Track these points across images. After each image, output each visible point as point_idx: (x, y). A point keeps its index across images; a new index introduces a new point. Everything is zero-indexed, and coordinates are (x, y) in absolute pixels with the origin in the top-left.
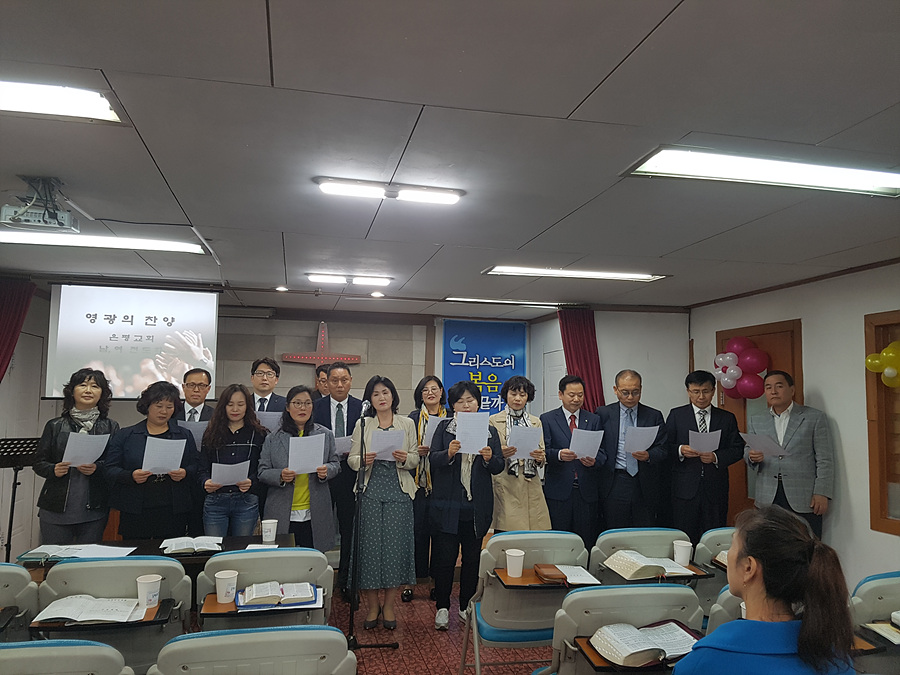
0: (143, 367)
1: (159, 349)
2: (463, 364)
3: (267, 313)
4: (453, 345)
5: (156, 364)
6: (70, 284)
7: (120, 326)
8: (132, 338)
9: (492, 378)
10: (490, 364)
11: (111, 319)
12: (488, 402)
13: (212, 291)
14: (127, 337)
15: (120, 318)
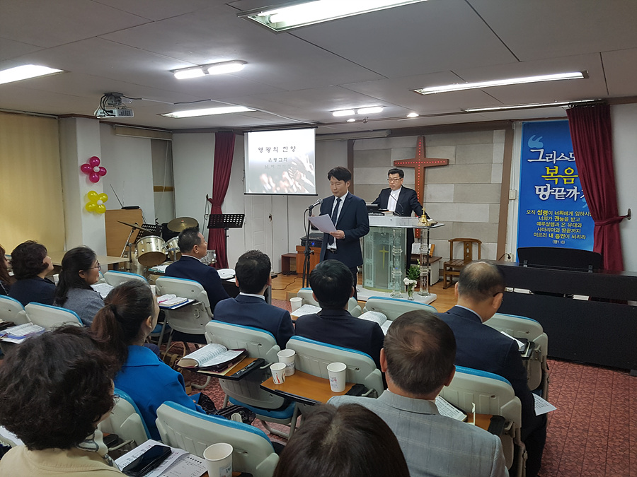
0: (284, 176)
1: (290, 165)
2: (540, 160)
3: (385, 134)
4: (531, 143)
5: (289, 174)
6: (251, 131)
7: (273, 155)
8: (278, 160)
9: (569, 171)
10: (567, 158)
11: (269, 150)
12: (562, 193)
13: (312, 128)
14: (275, 159)
15: (272, 149)
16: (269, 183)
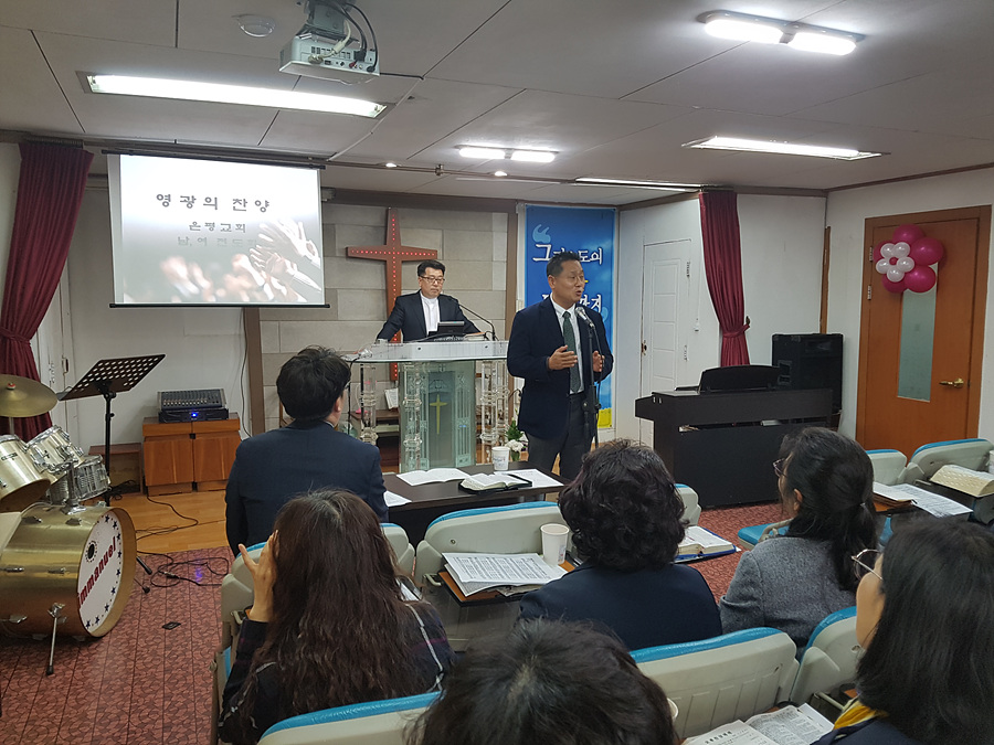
0: (236, 264)
1: (254, 242)
4: (536, 235)
6: (131, 153)
8: (218, 227)
11: (190, 202)
13: (311, 167)
14: (211, 226)
16: (193, 280)
